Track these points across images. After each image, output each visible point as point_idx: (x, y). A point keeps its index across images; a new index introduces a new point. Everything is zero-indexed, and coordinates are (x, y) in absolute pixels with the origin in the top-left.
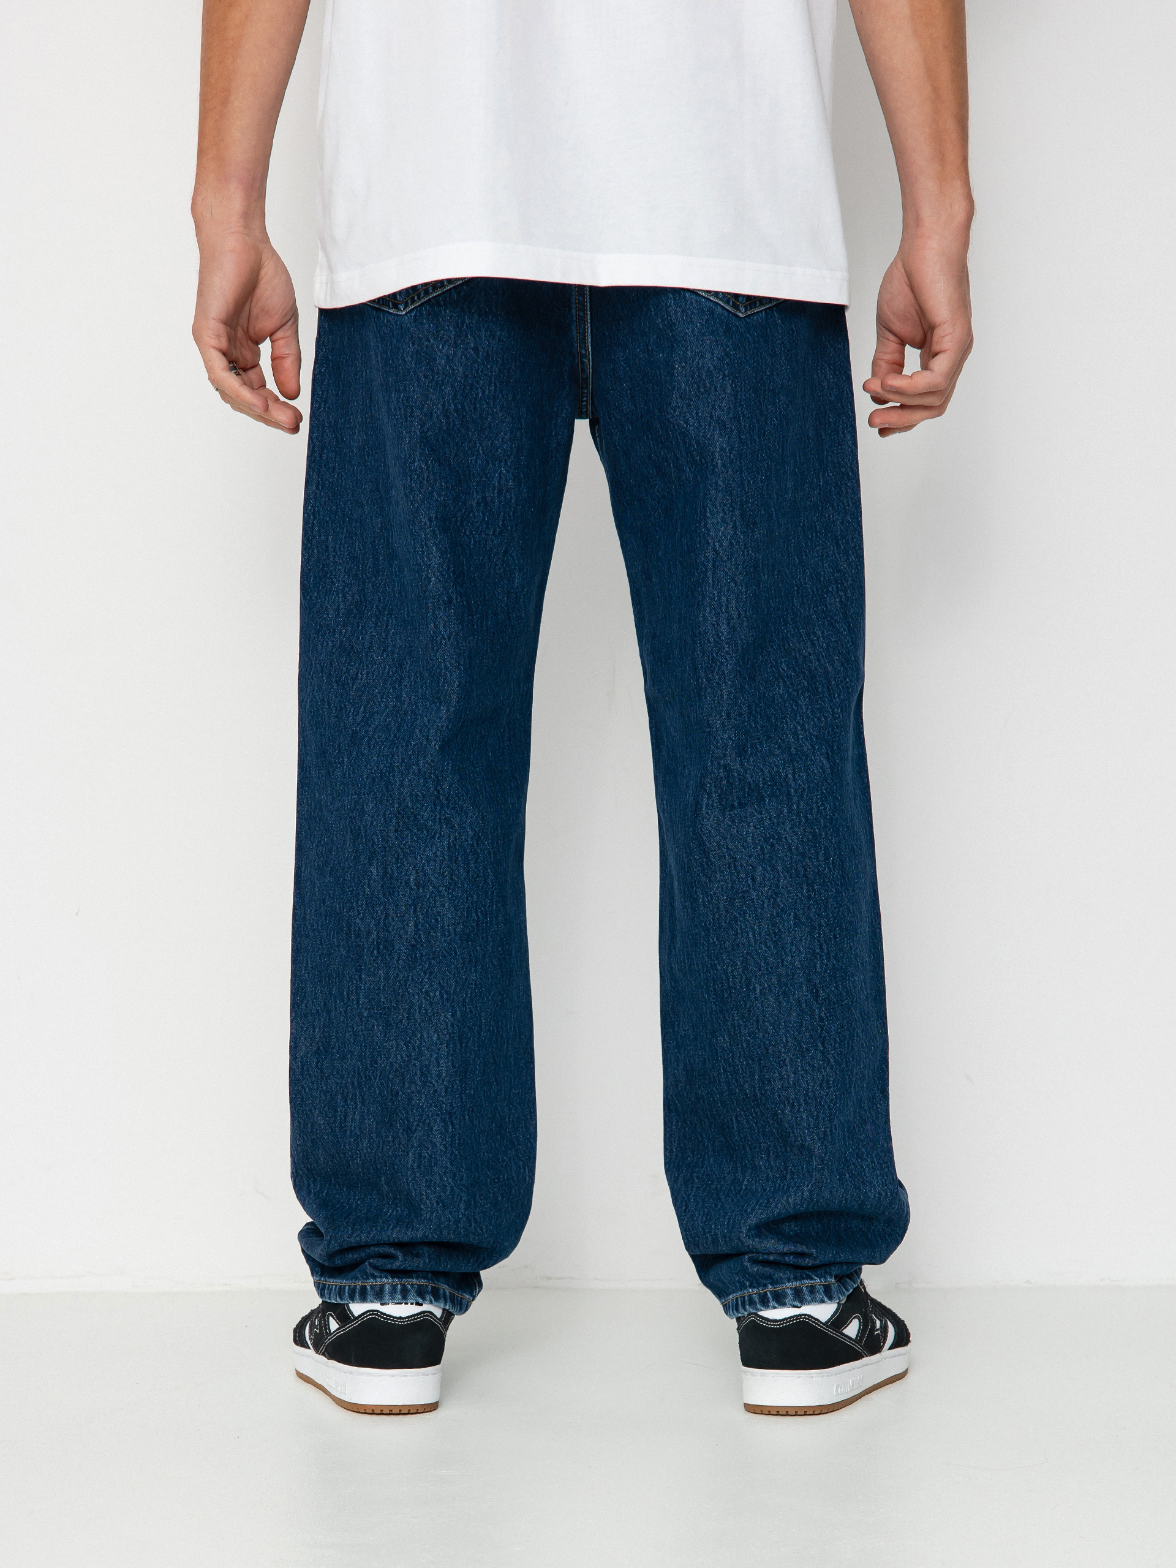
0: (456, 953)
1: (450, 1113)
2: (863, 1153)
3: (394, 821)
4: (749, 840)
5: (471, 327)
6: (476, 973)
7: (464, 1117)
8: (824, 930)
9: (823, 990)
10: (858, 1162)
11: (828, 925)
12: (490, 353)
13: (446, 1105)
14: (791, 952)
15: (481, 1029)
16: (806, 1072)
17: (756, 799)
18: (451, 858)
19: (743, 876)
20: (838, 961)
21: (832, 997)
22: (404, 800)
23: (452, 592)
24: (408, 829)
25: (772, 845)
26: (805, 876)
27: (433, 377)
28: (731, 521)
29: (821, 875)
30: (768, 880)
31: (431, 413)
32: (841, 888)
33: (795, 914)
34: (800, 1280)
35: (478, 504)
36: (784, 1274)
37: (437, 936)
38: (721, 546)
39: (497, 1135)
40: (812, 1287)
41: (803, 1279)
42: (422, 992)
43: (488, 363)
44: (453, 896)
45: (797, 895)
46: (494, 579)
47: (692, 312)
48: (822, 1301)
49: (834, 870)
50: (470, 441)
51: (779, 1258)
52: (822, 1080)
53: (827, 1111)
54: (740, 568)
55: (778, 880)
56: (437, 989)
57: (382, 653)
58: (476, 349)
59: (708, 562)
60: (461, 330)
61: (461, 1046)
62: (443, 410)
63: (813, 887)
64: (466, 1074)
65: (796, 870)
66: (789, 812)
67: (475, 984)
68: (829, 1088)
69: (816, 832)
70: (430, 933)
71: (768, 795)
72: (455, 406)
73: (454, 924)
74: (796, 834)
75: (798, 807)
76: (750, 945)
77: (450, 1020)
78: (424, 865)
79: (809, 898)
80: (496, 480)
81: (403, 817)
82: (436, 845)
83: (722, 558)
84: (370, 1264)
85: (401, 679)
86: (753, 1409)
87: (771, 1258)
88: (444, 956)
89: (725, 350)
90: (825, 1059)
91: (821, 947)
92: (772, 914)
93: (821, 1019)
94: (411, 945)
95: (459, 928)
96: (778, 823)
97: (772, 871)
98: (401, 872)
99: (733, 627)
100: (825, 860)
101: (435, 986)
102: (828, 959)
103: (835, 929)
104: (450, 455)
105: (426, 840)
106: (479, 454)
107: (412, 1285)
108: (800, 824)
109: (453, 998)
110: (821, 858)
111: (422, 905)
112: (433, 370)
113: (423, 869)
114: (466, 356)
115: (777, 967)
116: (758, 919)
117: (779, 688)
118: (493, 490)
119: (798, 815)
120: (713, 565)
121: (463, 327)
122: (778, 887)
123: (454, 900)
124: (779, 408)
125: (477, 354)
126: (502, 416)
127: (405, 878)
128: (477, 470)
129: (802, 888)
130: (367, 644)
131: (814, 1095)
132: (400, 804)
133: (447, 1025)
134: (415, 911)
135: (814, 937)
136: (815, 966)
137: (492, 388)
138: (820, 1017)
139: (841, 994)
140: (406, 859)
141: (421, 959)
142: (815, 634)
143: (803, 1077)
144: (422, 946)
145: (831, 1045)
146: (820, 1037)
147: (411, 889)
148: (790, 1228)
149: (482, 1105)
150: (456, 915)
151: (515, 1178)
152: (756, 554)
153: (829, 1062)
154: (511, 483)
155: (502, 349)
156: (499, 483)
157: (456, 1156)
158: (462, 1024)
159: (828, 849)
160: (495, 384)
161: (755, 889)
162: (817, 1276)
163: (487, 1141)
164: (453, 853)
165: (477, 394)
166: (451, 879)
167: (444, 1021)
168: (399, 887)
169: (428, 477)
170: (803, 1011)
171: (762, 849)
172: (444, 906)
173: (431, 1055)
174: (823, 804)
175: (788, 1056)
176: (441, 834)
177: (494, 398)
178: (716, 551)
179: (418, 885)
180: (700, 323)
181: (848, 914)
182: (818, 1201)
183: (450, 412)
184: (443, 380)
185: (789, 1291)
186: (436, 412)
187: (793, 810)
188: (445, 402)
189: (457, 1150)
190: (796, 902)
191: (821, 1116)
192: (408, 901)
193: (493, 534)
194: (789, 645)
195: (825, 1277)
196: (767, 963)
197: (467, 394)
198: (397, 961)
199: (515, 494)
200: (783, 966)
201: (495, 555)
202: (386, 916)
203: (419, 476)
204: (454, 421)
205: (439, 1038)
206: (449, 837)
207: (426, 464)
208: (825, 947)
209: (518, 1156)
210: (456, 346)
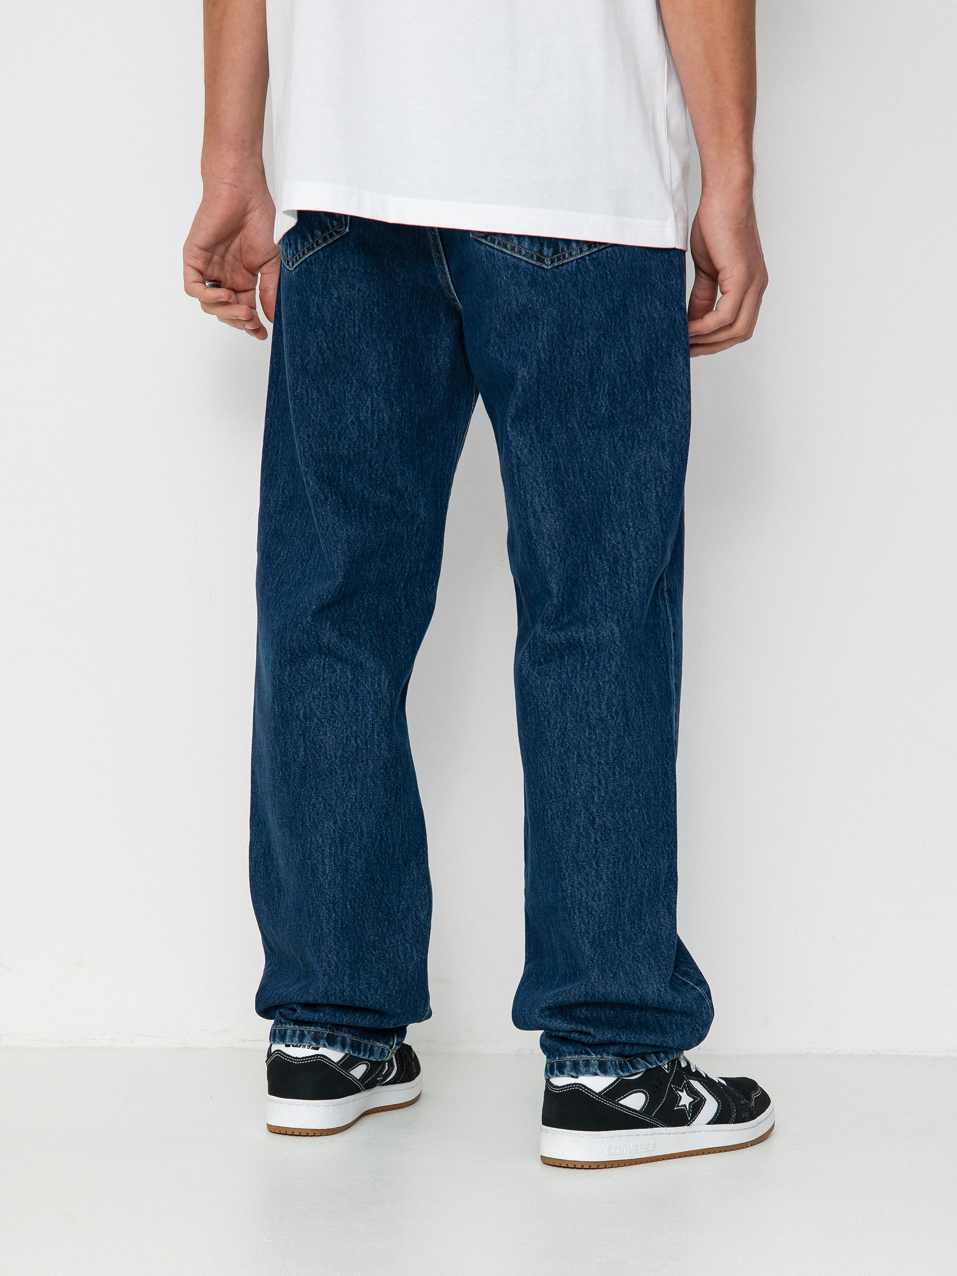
0: (336, 773)
1: (333, 903)
2: (639, 957)
3: (288, 668)
4: (549, 690)
5: (333, 281)
6: (356, 790)
7: (346, 906)
8: (603, 768)
9: (600, 818)
10: (633, 964)
11: (607, 763)
12: (352, 301)
13: (329, 896)
14: (574, 784)
15: (362, 836)
16: (582, 886)
17: (558, 656)
18: (332, 696)
19: (542, 719)
20: (616, 794)
21: (608, 824)
22: (295, 651)
23: (328, 492)
24: (299, 674)
25: (565, 694)
26: (588, 721)
27: (309, 322)
28: (528, 433)
29: (603, 721)
30: (559, 723)
31: (309, 350)
32: (624, 733)
33: (578, 752)
34: (579, 1055)
35: (353, 422)
36: (567, 1048)
37: (320, 760)
38: (522, 453)
39: (385, 921)
40: (588, 1061)
41: (582, 1053)
42: (310, 804)
43: (350, 310)
44: (333, 727)
45: (581, 737)
46: (376, 481)
47: (499, 267)
48: (596, 1074)
49: (617, 718)
50: (344, 372)
51: (566, 1034)
52: (595, 893)
53: (597, 919)
54: (540, 470)
55: (566, 724)
56: (321, 802)
57: (301, 538)
58: (339, 298)
59: (514, 467)
60: (326, 284)
61: (342, 849)
62: (318, 347)
63: (594, 731)
64: (347, 872)
65: (581, 716)
66: (581, 668)
67: (356, 799)
68: (600, 900)
69: (600, 685)
70: (316, 756)
71: (567, 654)
72: (327, 344)
73: (334, 750)
74: (584, 686)
75: (589, 664)
76: (545, 777)
77: (332, 827)
78: (310, 702)
79: (590, 740)
80: (369, 403)
81: (295, 664)
82: (320, 686)
83: (524, 463)
84: (280, 1013)
85: (309, 559)
86: (547, 1161)
87: (561, 1034)
88: (327, 776)
89: (527, 296)
90: (599, 876)
91: (599, 782)
92: (560, 752)
93: (596, 842)
94: (302, 767)
95: (339, 753)
96: (572, 677)
97: (563, 716)
98: (293, 708)
99: (538, 519)
100: (607, 709)
101: (320, 799)
102: (606, 793)
103: (615, 767)
104: (328, 383)
105: (312, 682)
106: (352, 383)
107: (309, 1032)
108: (588, 678)
109: (335, 810)
110: (603, 706)
111: (309, 734)
112: (308, 316)
113: (310, 705)
114: (331, 305)
115: (563, 796)
116: (550, 756)
117: (583, 572)
118: (367, 411)
119: (587, 670)
120: (518, 470)
121: (327, 280)
122: (566, 729)
123: (335, 730)
124: (587, 341)
125: (341, 303)
126: (368, 351)
127: (296, 713)
128: (352, 395)
129: (585, 731)
130: (292, 530)
131: (587, 905)
132: (292, 655)
133: (330, 831)
134: (304, 740)
135: (593, 773)
136: (593, 798)
137: (357, 329)
138: (595, 840)
139: (617, 822)
140: (297, 698)
141: (309, 777)
142: (627, 525)
143: (578, 889)
144: (310, 767)
145: (604, 864)
146: (594, 857)
147: (301, 722)
148: (584, 1012)
149: (366, 897)
150: (336, 742)
151: (402, 957)
152: (554, 459)
153: (601, 878)
154: (382, 405)
155: (362, 297)
156: (372, 405)
157: (339, 937)
158: (343, 831)
159: (611, 700)
160: (359, 326)
161: (549, 731)
162: (593, 1053)
163: (373, 926)
164: (334, 692)
165: (344, 335)
166: (333, 713)
167: (327, 828)
168: (292, 720)
169: (307, 401)
170: (581, 834)
171: (557, 698)
172: (326, 735)
173: (318, 856)
174: (609, 662)
175: (567, 871)
176: (324, 676)
177: (359, 337)
178: (519, 458)
179: (305, 718)
180: (506, 276)
181: (630, 756)
182: (594, 995)
183: (324, 350)
184: (316, 324)
185: (568, 1063)
186: (312, 350)
187: (584, 666)
188: (318, 341)
189: (340, 933)
190: (579, 743)
191: (591, 923)
192: (298, 731)
193: (371, 446)
194: (601, 535)
195: (601, 1055)
196: (556, 793)
197: (336, 335)
198: (294, 780)
199: (387, 414)
200: (567, 796)
201: (376, 463)
202: (285, 744)
203: (300, 400)
204: (328, 357)
205: (323, 842)
206: (331, 679)
207: (307, 391)
208: (603, 782)
209: (406, 939)
210: (323, 296)
